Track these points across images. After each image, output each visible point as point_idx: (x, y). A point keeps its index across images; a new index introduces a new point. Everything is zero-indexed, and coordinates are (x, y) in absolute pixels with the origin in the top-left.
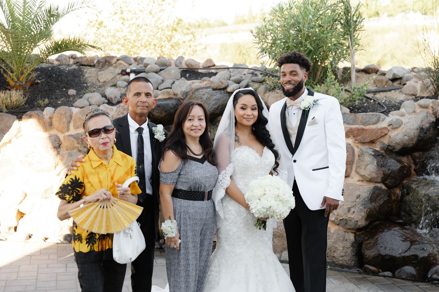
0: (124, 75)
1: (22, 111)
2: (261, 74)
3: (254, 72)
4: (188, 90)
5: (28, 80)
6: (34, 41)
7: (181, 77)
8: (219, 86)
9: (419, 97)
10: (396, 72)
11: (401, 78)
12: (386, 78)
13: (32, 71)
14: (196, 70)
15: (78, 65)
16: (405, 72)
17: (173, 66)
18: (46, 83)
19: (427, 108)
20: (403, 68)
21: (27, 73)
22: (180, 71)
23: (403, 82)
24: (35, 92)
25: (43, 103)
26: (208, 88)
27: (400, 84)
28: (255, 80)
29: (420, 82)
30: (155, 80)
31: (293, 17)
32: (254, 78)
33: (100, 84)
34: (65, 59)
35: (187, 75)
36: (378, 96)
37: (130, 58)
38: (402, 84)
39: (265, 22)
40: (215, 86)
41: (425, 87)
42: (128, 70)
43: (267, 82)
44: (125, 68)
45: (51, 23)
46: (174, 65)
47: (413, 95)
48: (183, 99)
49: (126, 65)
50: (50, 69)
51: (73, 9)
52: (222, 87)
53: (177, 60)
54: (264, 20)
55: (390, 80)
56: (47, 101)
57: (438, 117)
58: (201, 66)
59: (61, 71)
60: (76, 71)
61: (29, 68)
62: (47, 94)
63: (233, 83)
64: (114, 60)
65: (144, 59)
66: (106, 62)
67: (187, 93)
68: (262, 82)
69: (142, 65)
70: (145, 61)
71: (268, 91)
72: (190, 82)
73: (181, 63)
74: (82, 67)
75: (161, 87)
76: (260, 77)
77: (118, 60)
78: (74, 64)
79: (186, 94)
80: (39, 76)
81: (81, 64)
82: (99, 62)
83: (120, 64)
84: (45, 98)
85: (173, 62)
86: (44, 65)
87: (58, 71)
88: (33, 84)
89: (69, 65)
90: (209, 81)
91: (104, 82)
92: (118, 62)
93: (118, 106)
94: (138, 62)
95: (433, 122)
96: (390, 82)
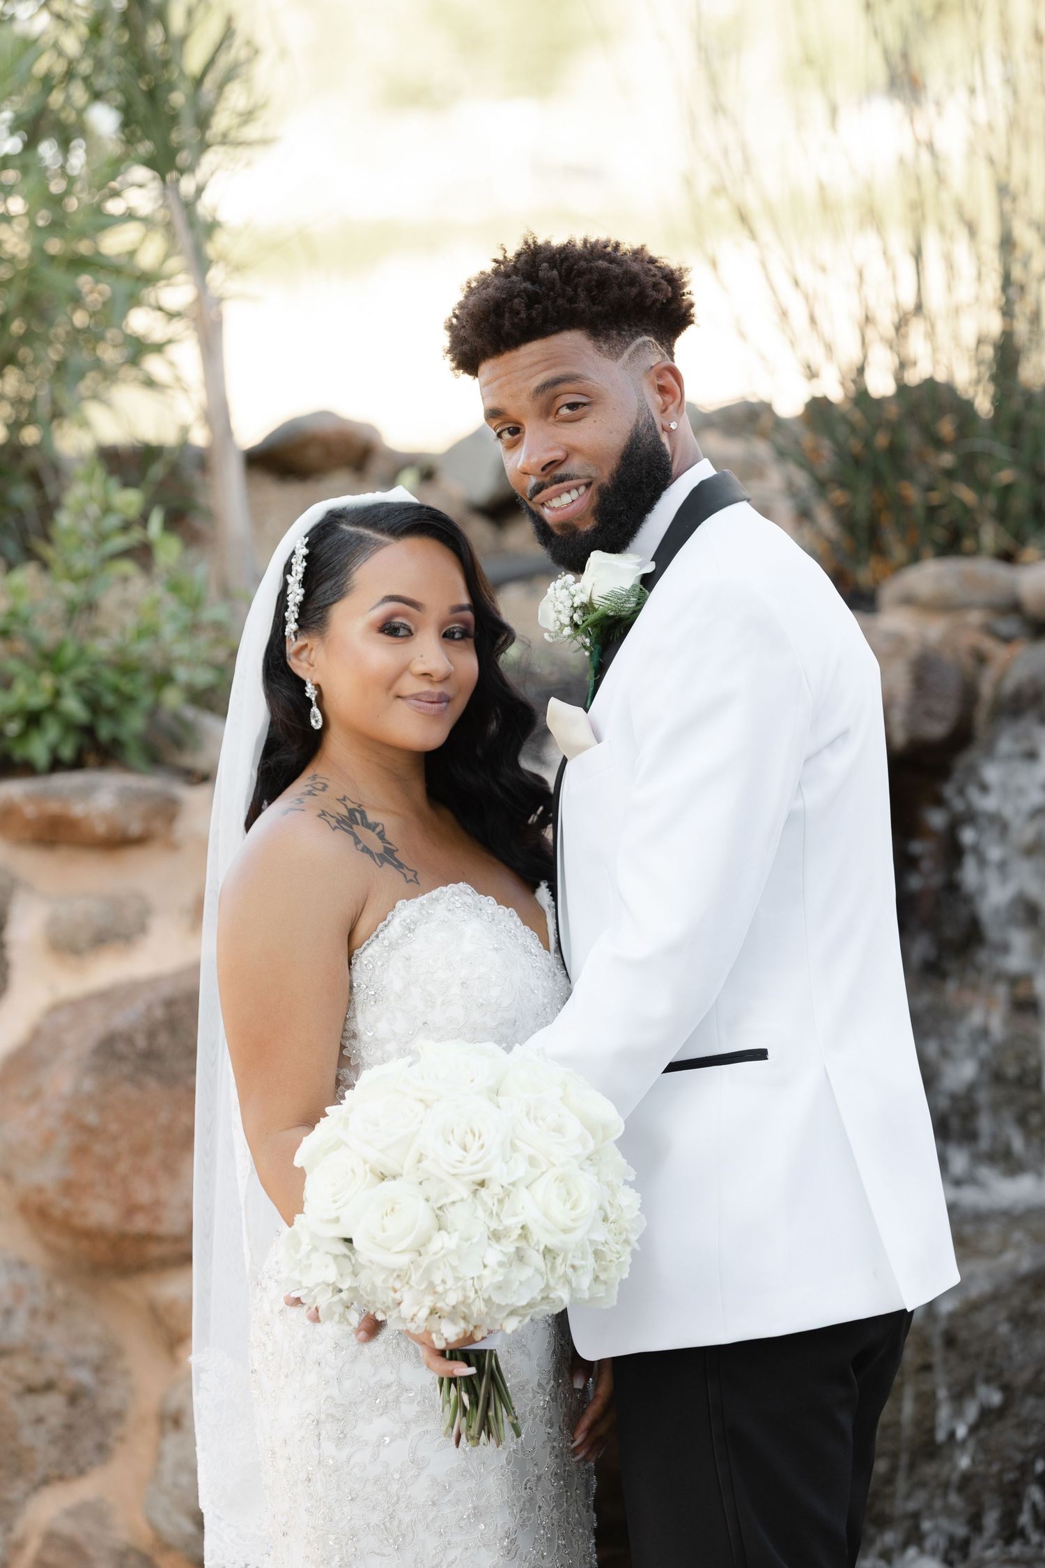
55: (478, 509)
96: (477, 527)
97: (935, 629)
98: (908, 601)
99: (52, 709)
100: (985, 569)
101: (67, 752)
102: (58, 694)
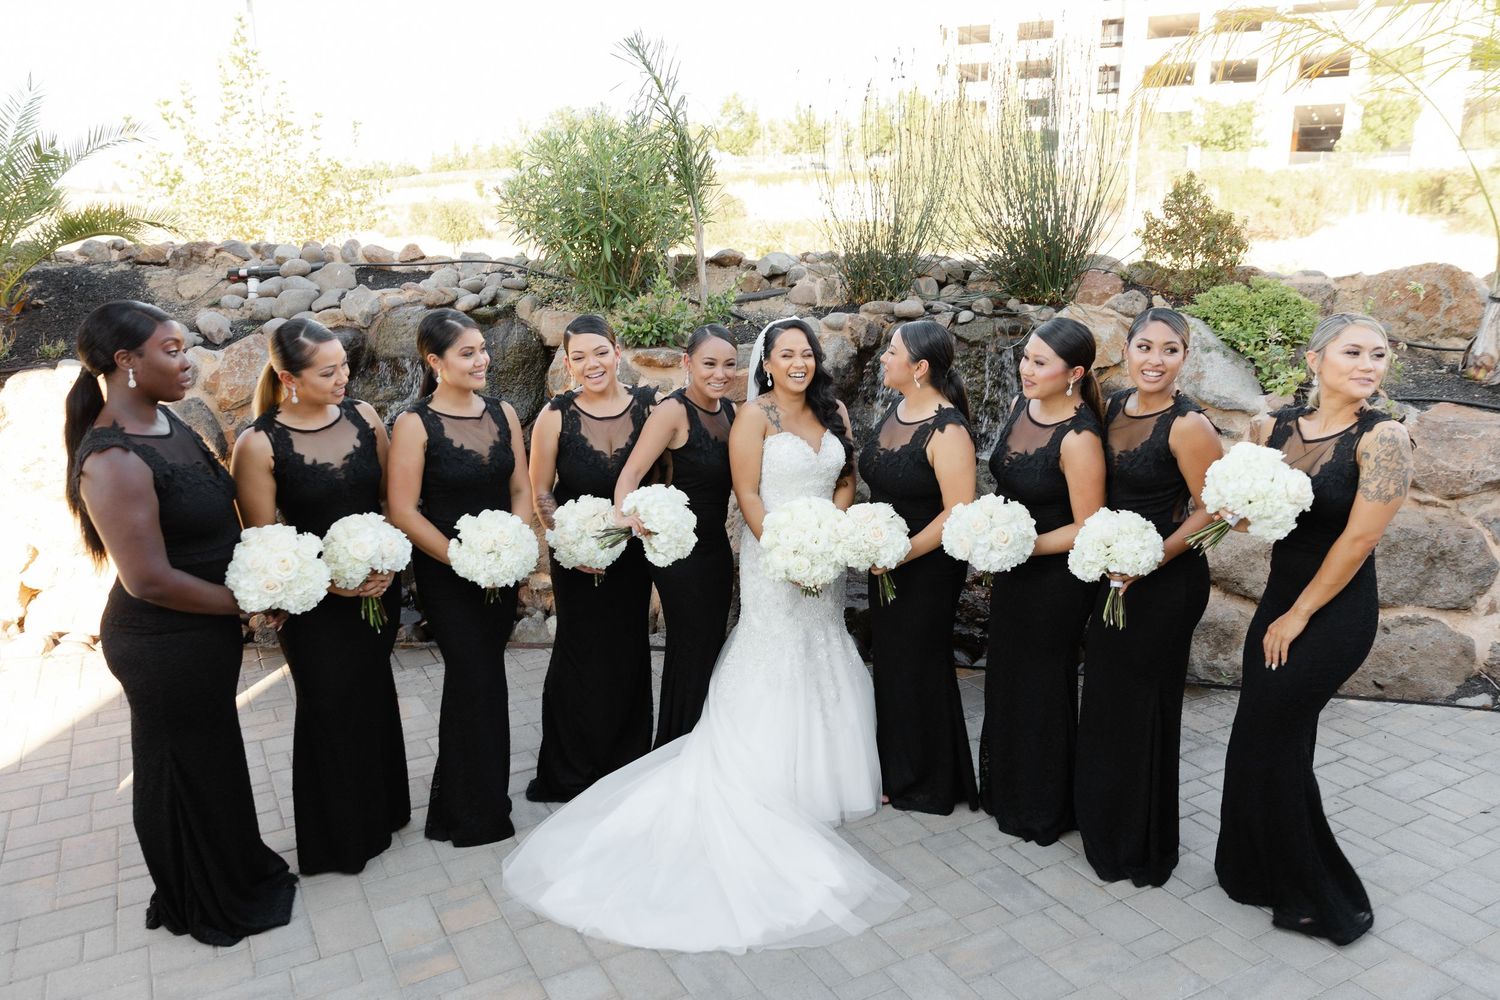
0: (235, 282)
1: (5, 370)
2: (519, 272)
3: (504, 269)
4: (376, 310)
5: (14, 300)
6: (17, 214)
7: (358, 283)
8: (438, 300)
9: (821, 308)
10: (775, 263)
11: (784, 274)
12: (758, 274)
13: (21, 280)
14: (387, 268)
15: (129, 263)
16: (792, 262)
17: (339, 261)
18: (59, 303)
19: (840, 329)
20: (787, 255)
21: (9, 286)
22: (353, 270)
23: (789, 280)
24: (34, 326)
25: (53, 350)
26: (415, 303)
27: (783, 284)
28: (510, 285)
29: (820, 280)
30: (302, 291)
31: (576, 158)
32: (508, 282)
33: (185, 302)
34: (98, 251)
35: (370, 278)
36: (747, 308)
37: (243, 247)
38: (788, 284)
39: (521, 170)
40: (431, 300)
41: (830, 290)
42: (243, 272)
43: (535, 288)
44: (235, 268)
45: (52, 174)
46: (340, 258)
47: (810, 305)
48: (367, 328)
49: (237, 260)
50: (66, 273)
51: (100, 144)
52: (445, 302)
53: (344, 248)
54: (519, 166)
55: (765, 277)
56: (61, 345)
57: (862, 345)
58: (396, 259)
59: (90, 277)
60: (127, 276)
61: (14, 272)
62: (63, 329)
63: (466, 292)
64: (210, 251)
65: (275, 246)
66: (192, 255)
67: (374, 315)
68: (523, 289)
69: (271, 261)
70: (278, 253)
71: (538, 307)
72: (377, 293)
73: (354, 255)
74: (139, 266)
75: (317, 305)
76: (519, 279)
77: (218, 251)
78: (121, 260)
79: (372, 317)
80: (41, 291)
81: (138, 262)
82: (175, 255)
83: (224, 258)
84: (57, 338)
85: (337, 253)
86: (51, 267)
87: (84, 276)
88: (27, 309)
89: (109, 264)
90: (415, 289)
91: (192, 298)
92: (217, 256)
93: (226, 349)
94: (262, 253)
95: (854, 356)
96: (765, 281)
97: (873, 318)
98: (866, 311)
99: (650, 331)
100: (885, 302)
101: (654, 343)
102: (652, 328)
